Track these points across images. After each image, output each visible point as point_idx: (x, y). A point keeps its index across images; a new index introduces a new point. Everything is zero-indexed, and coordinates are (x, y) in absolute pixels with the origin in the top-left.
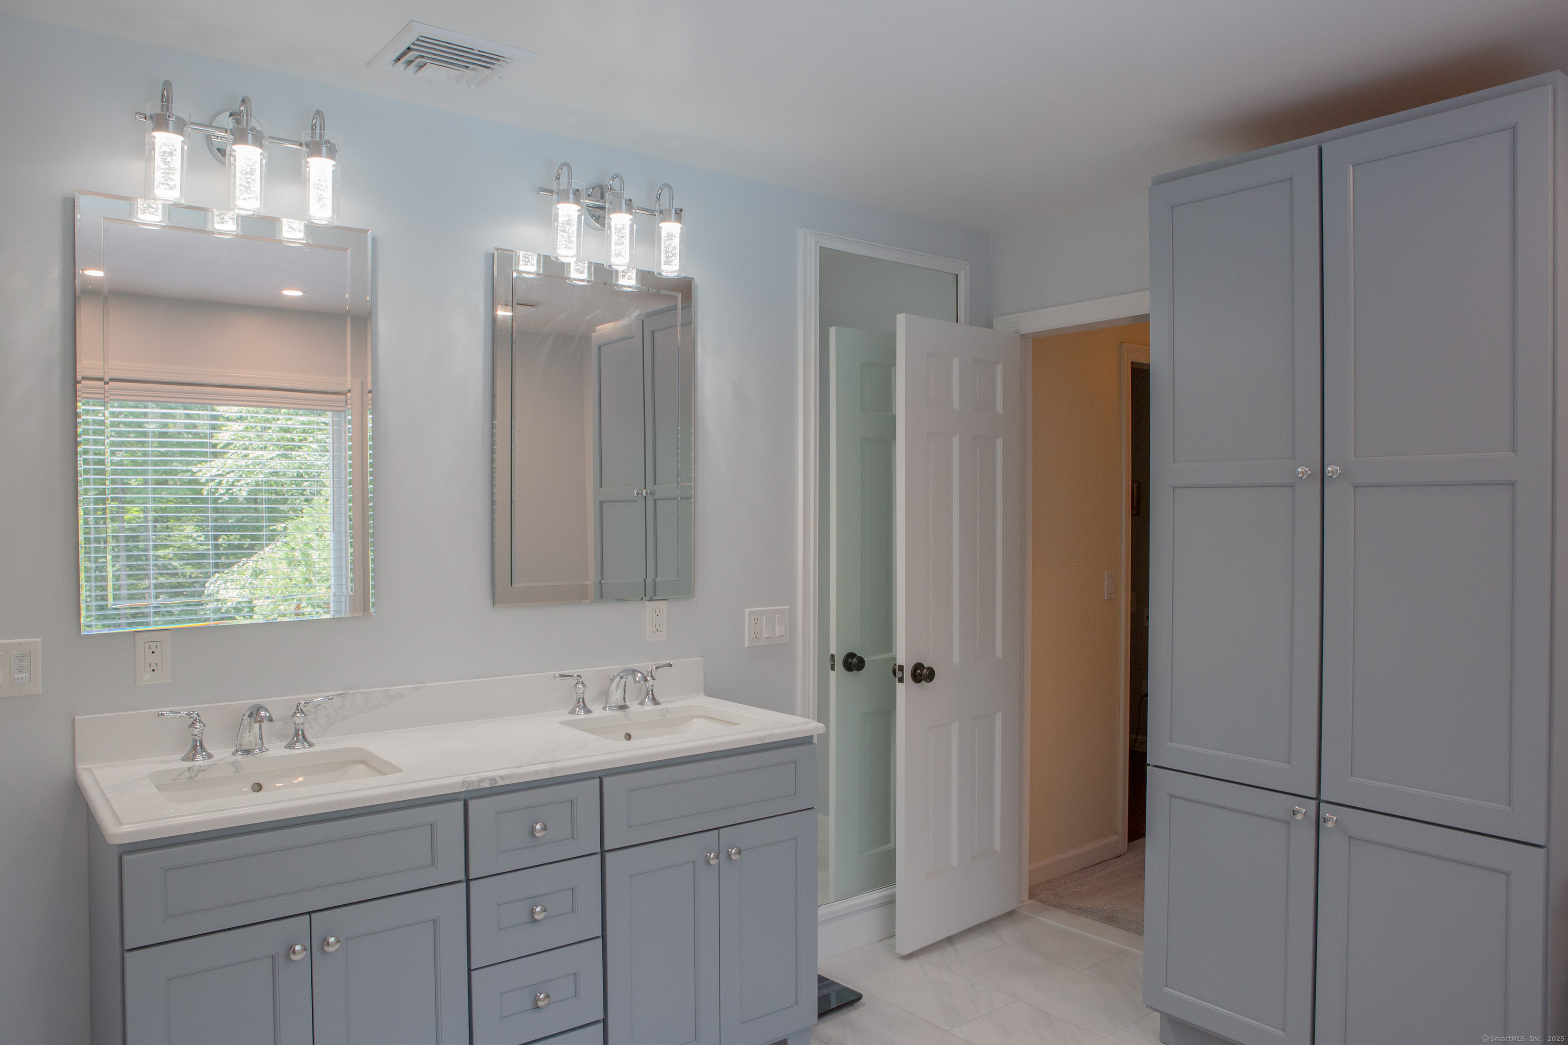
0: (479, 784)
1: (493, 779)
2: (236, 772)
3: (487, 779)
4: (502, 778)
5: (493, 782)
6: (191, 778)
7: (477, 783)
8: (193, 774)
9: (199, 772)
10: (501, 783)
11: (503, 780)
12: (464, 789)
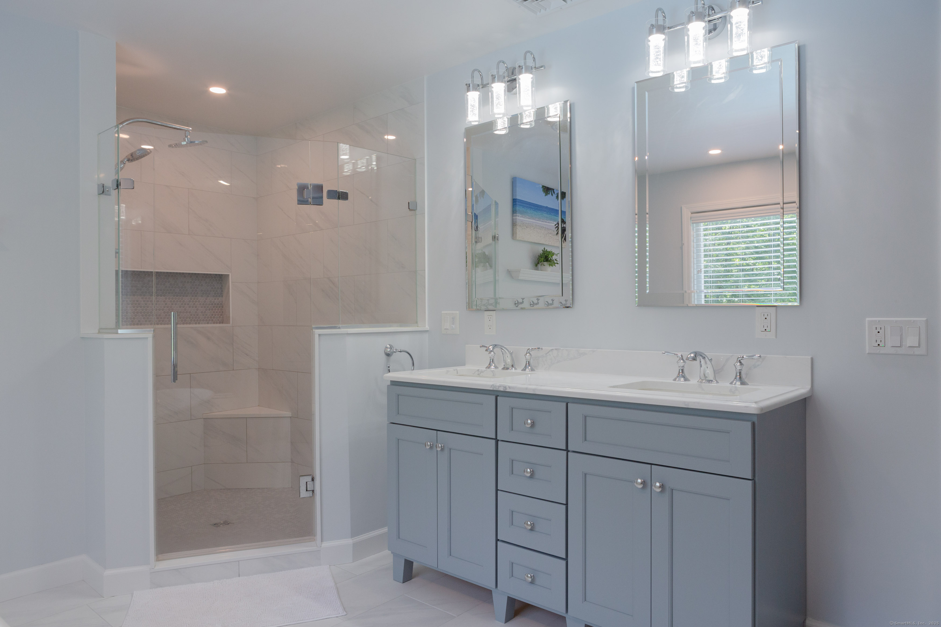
0: (498, 388)
1: (505, 387)
2: (493, 376)
3: (503, 386)
4: (509, 387)
5: (505, 389)
6: (478, 374)
7: (498, 387)
8: (479, 373)
9: (481, 372)
10: (508, 390)
11: (510, 388)
12: (491, 389)
